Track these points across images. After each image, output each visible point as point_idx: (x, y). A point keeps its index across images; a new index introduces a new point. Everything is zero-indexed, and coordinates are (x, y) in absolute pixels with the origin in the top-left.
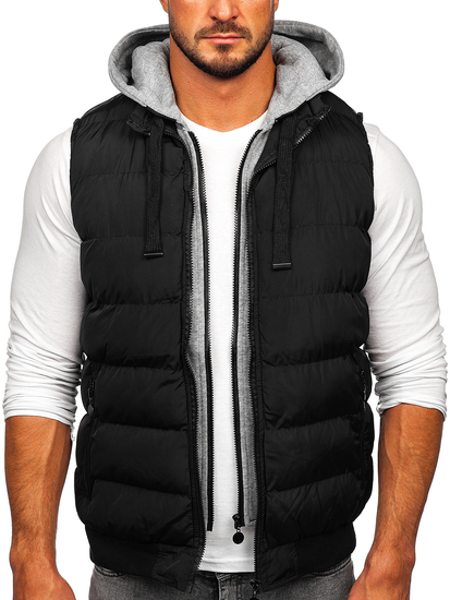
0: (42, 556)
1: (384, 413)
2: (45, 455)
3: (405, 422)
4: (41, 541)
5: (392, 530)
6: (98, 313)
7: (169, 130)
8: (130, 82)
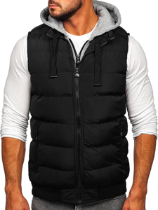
0: (17, 189)
1: (136, 139)
2: (17, 153)
3: (143, 141)
4: (17, 184)
6: (40, 100)
7: (61, 37)
8: (47, 20)
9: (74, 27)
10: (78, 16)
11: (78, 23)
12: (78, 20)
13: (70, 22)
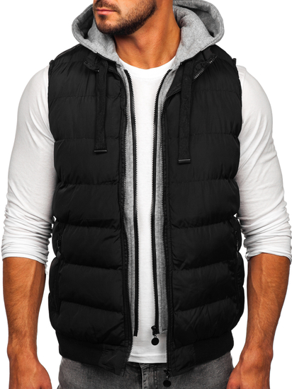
0: (28, 350)
1: (250, 259)
2: (29, 283)
3: (265, 265)
4: (28, 340)
5: (258, 336)
7: (111, 69)
8: (86, 37)
9: (140, 49)
10: (148, 31)
11: (148, 43)
12: (148, 37)
13: (134, 40)
